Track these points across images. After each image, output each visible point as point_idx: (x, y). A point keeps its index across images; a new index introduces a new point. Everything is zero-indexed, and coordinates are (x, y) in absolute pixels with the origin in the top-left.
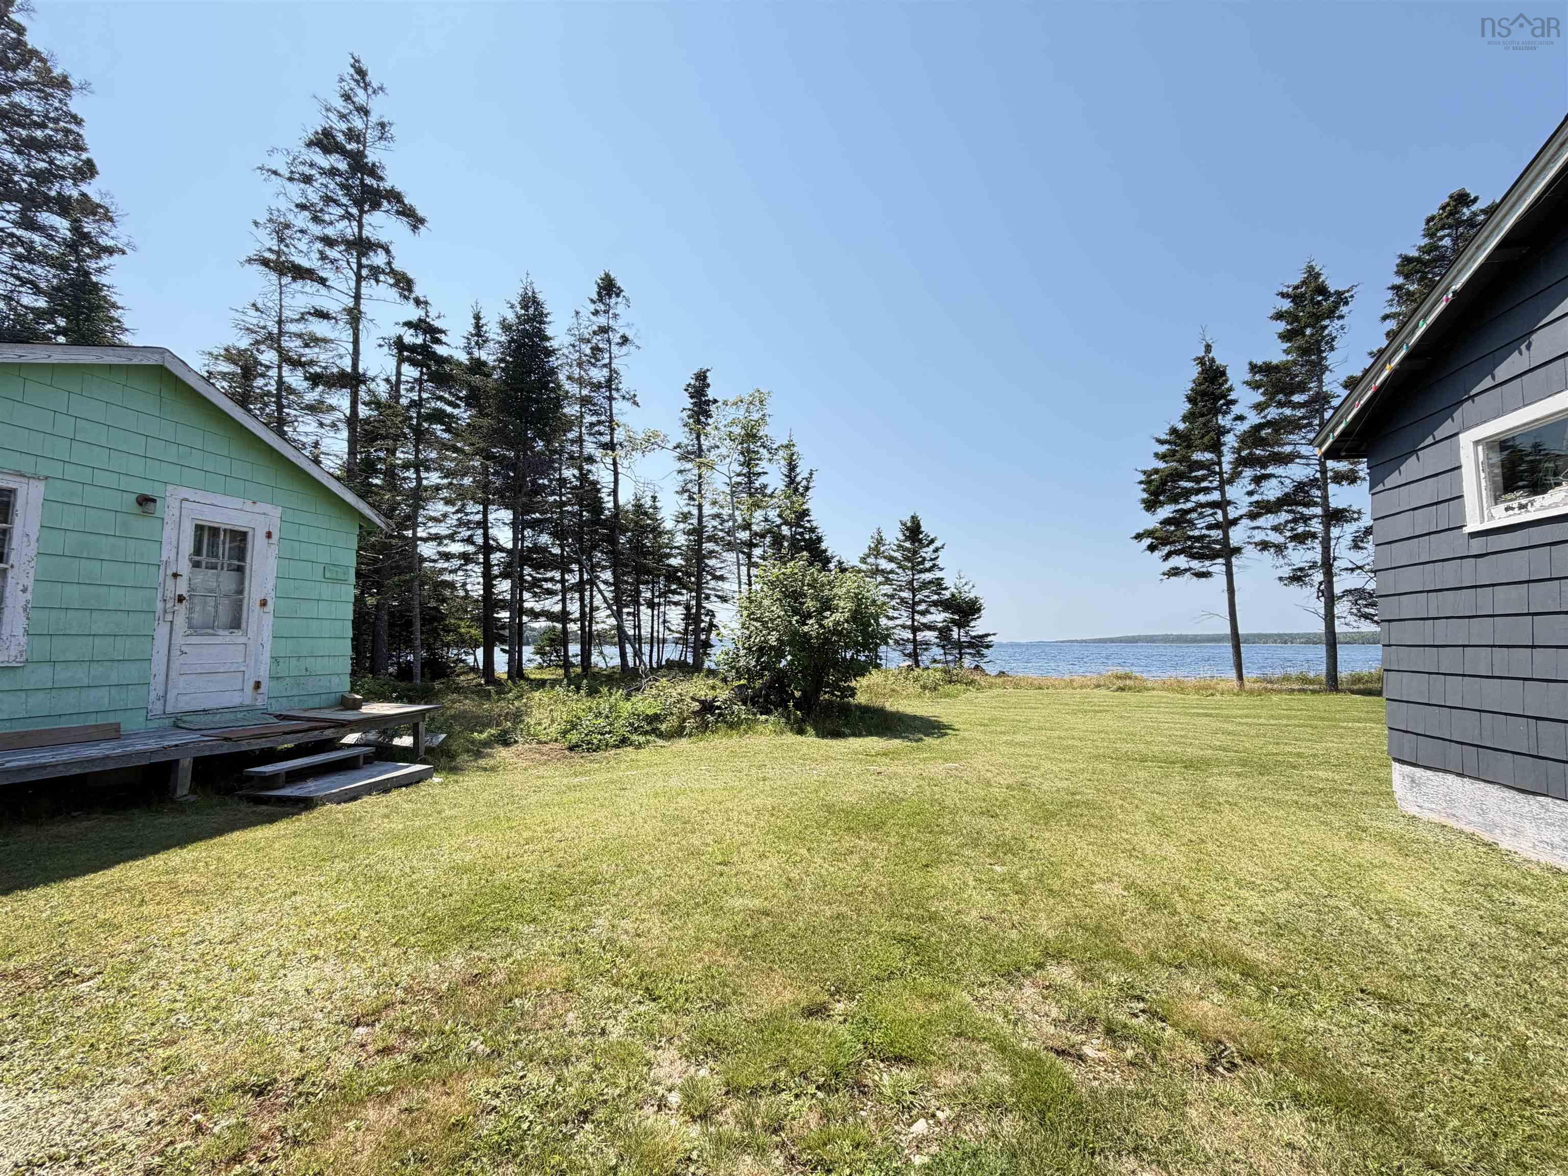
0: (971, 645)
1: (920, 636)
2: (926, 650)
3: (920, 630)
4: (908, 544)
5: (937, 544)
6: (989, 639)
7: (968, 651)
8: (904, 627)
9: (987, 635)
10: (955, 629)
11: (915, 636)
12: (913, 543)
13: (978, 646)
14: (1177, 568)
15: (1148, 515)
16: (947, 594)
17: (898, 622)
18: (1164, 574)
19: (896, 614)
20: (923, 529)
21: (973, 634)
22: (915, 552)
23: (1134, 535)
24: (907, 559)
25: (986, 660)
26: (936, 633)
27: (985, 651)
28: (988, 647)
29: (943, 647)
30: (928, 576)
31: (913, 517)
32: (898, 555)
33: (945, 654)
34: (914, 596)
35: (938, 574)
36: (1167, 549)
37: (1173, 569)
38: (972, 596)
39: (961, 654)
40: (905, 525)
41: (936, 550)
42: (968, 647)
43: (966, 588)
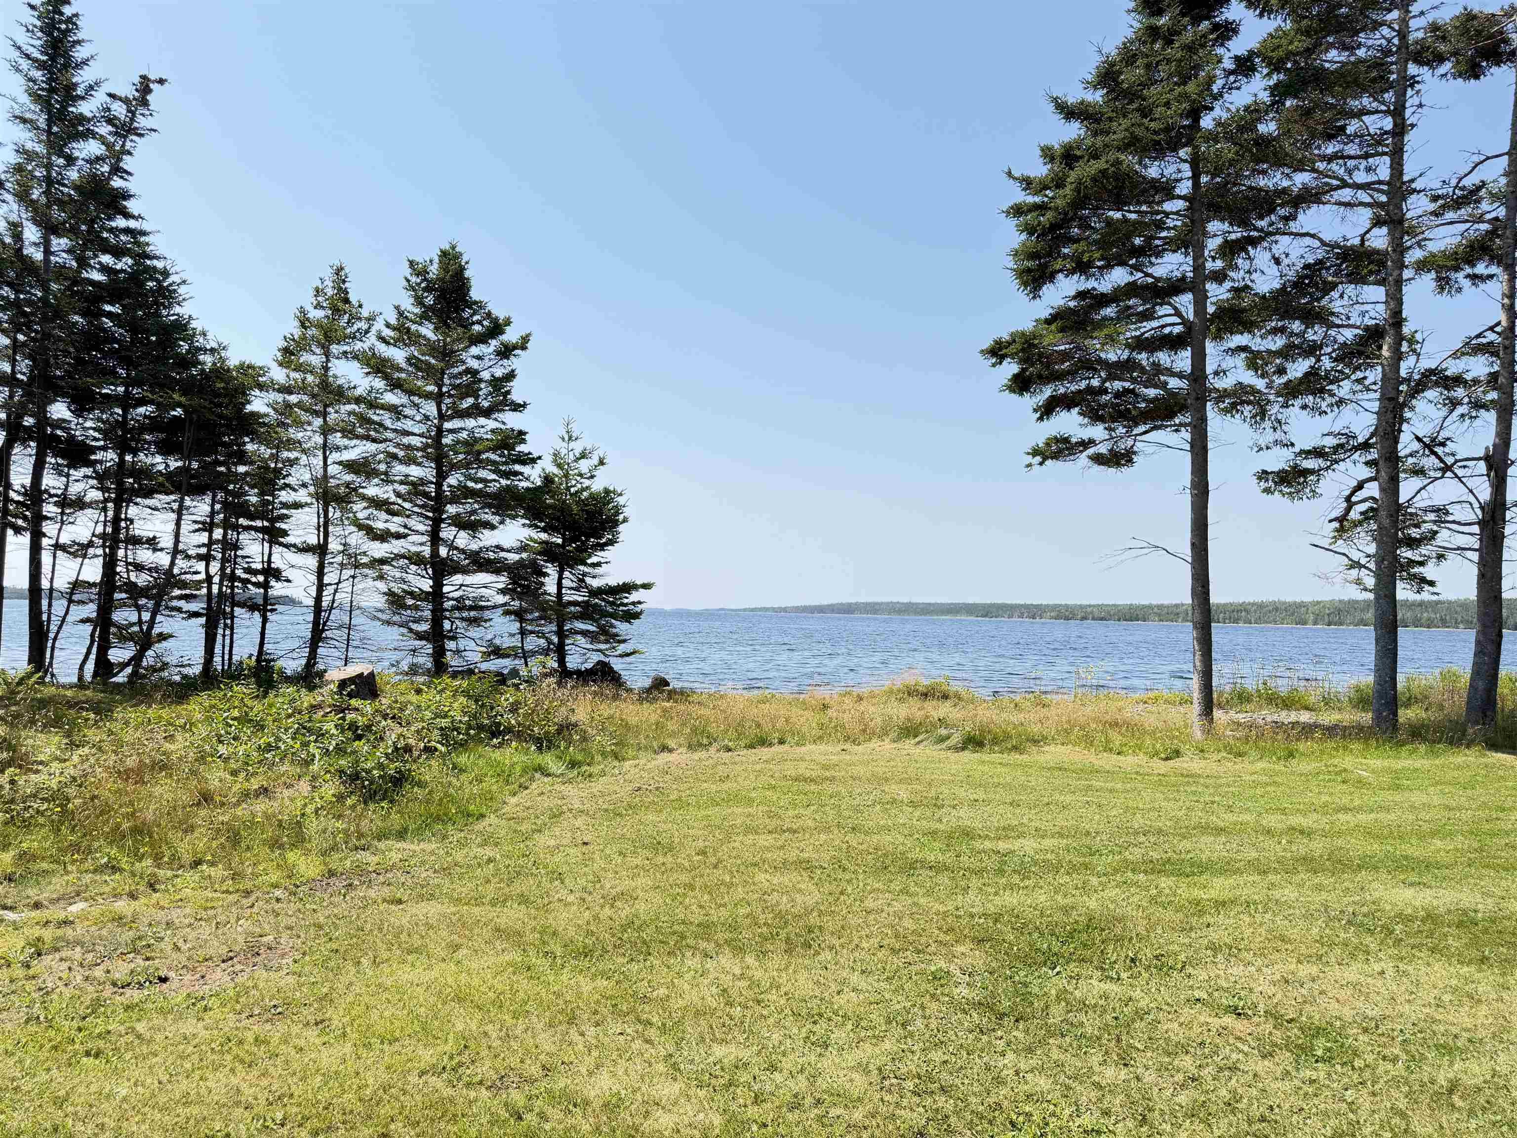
0: (587, 612)
1: (453, 585)
2: (475, 622)
3: (457, 569)
4: (427, 331)
5: (511, 335)
6: (634, 596)
7: (580, 625)
8: (416, 559)
9: (628, 588)
10: (551, 570)
11: (438, 585)
12: (442, 325)
13: (605, 614)
14: (1066, 440)
15: (1021, 297)
16: (533, 475)
17: (396, 546)
18: (1035, 452)
19: (395, 524)
20: (475, 294)
21: (595, 583)
22: (446, 354)
23: (987, 344)
24: (429, 372)
25: (622, 648)
26: (502, 581)
27: (621, 627)
28: (631, 616)
29: (519, 615)
30: (484, 426)
31: (444, 254)
32: (398, 355)
33: (523, 633)
34: (441, 476)
35: (512, 420)
36: (1048, 392)
37: (1057, 440)
38: (597, 486)
39: (561, 634)
40: (422, 272)
41: (506, 352)
42: (582, 617)
43: (584, 466)
